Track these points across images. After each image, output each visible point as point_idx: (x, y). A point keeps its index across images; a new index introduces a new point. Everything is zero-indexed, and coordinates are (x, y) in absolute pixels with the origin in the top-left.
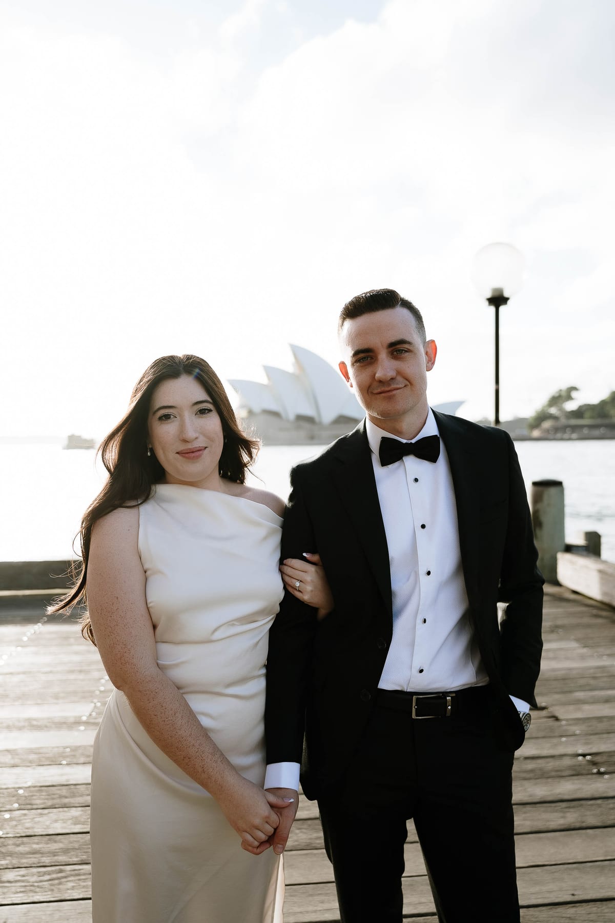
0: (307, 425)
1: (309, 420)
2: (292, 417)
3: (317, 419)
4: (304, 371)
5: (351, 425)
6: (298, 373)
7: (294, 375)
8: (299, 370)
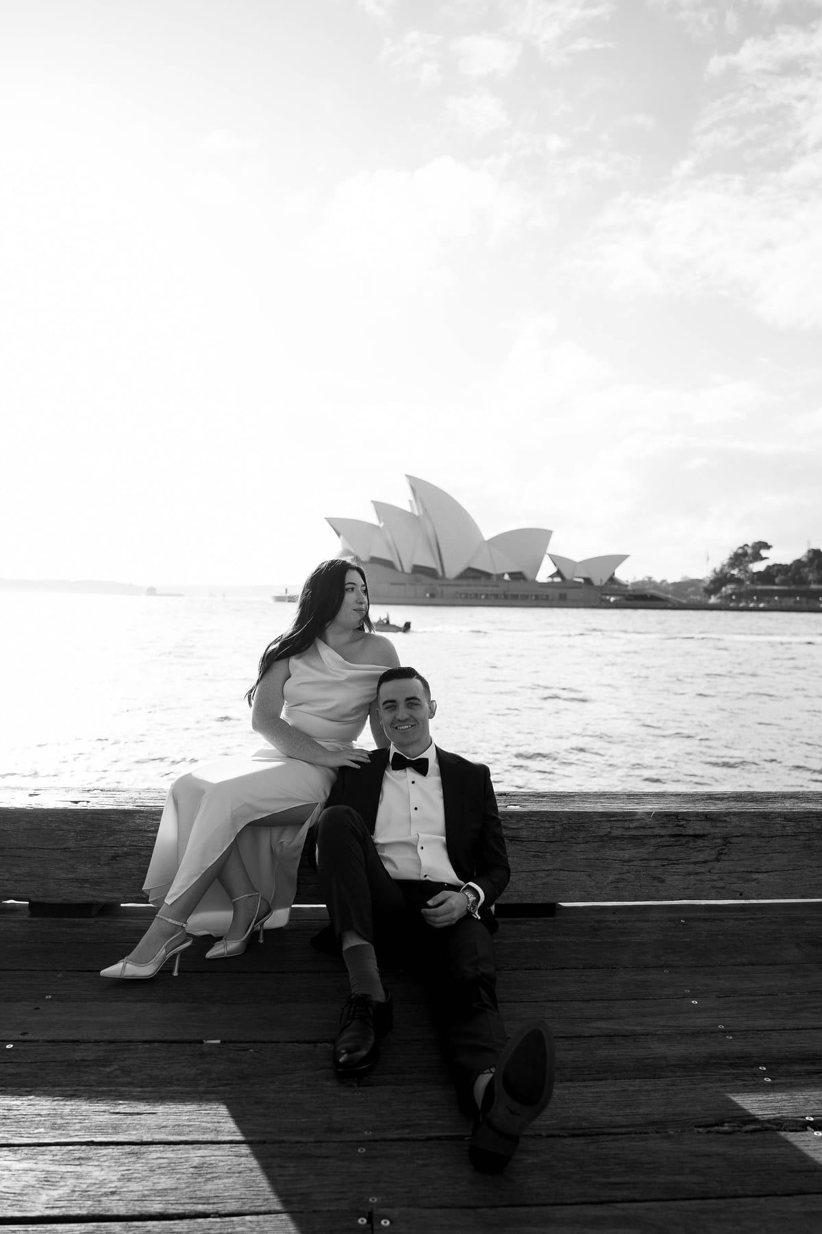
0: (427, 579)
1: (430, 573)
2: (408, 569)
3: (440, 573)
4: (425, 511)
5: (483, 580)
6: (416, 513)
7: (411, 515)
8: (419, 511)
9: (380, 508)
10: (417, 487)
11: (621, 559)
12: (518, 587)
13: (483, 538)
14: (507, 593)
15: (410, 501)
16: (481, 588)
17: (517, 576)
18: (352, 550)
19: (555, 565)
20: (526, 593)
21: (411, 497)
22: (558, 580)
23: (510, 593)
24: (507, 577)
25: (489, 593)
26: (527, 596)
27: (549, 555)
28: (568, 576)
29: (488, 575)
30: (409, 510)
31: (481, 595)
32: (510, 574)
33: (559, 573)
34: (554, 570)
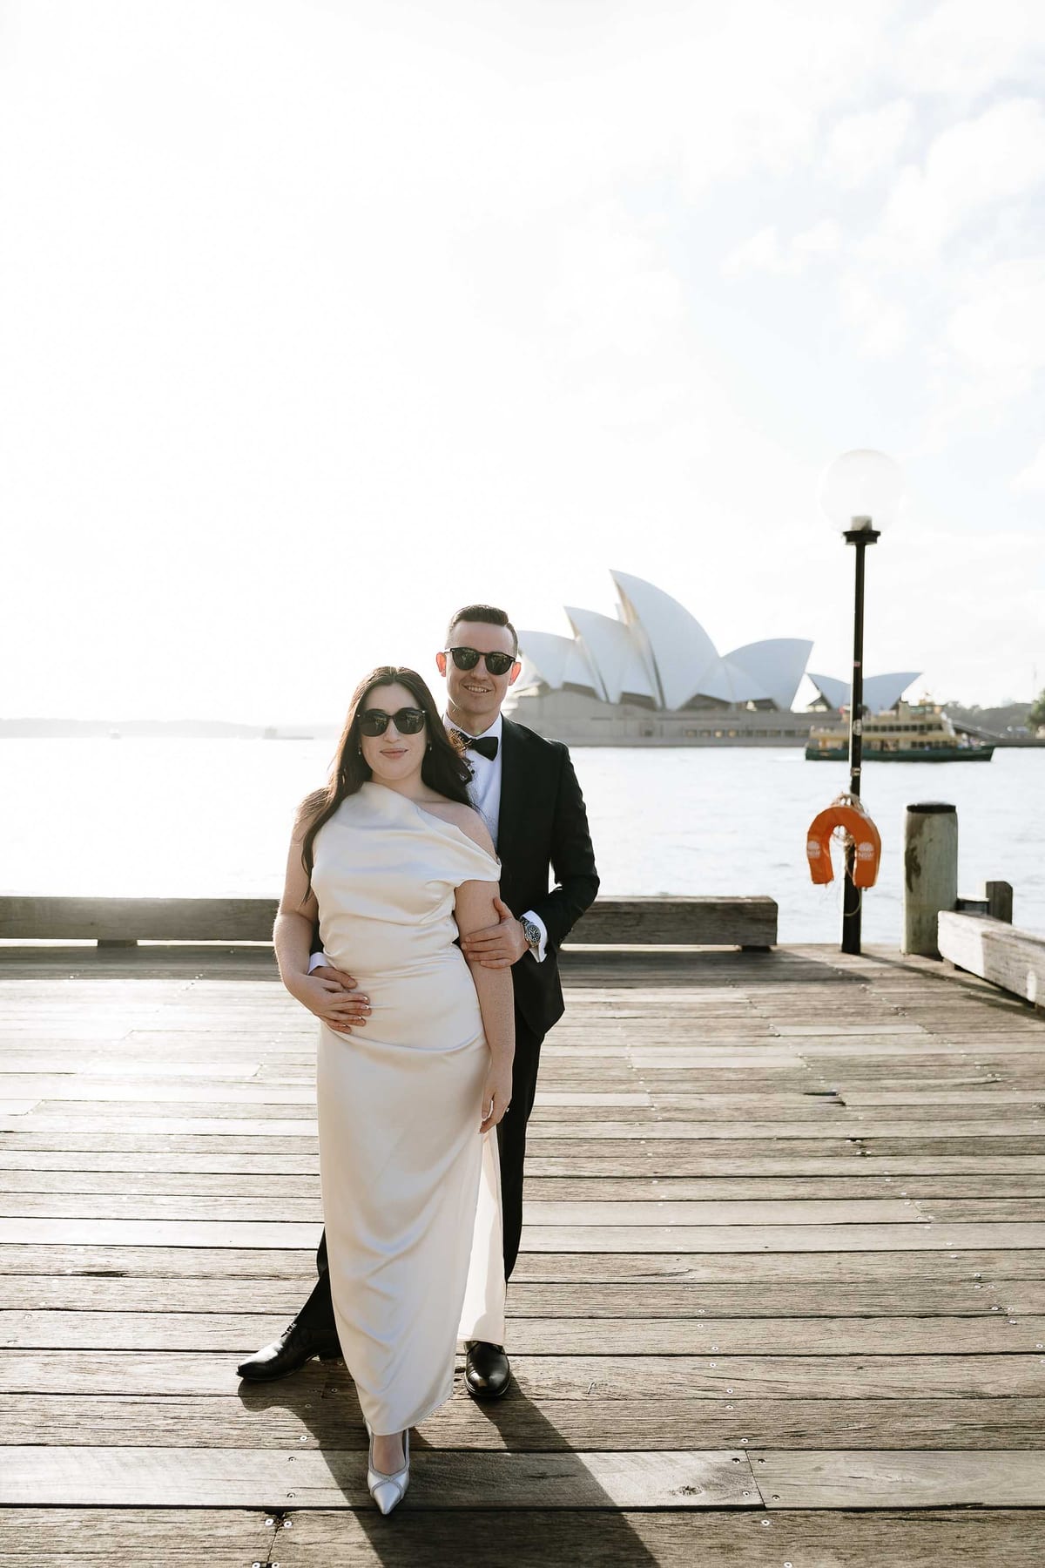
0: (640, 712)
1: (645, 702)
2: (614, 698)
3: (659, 703)
4: (637, 618)
5: (718, 712)
6: (625, 622)
7: (618, 624)
8: (628, 617)
9: (576, 618)
10: (625, 587)
11: (908, 678)
12: (767, 720)
13: (716, 653)
14: (750, 728)
15: (617, 605)
16: (717, 722)
17: (765, 705)
18: (539, 675)
19: (818, 689)
20: (778, 729)
21: (618, 600)
22: (822, 708)
23: (757, 728)
24: (751, 706)
25: (726, 729)
26: (779, 732)
27: (810, 675)
28: (834, 703)
29: (724, 704)
30: (615, 617)
31: (715, 731)
32: (756, 702)
33: (823, 700)
34: (817, 695)
